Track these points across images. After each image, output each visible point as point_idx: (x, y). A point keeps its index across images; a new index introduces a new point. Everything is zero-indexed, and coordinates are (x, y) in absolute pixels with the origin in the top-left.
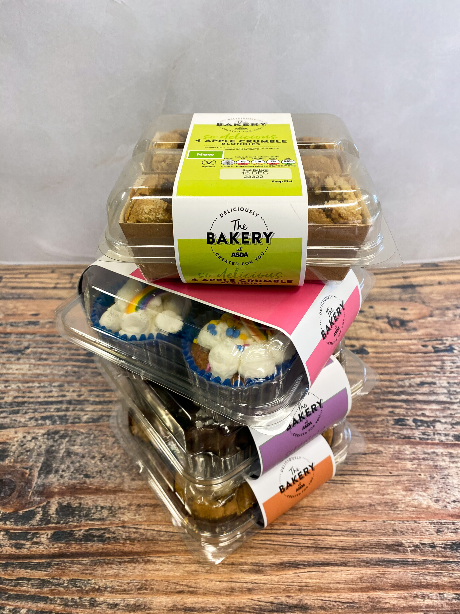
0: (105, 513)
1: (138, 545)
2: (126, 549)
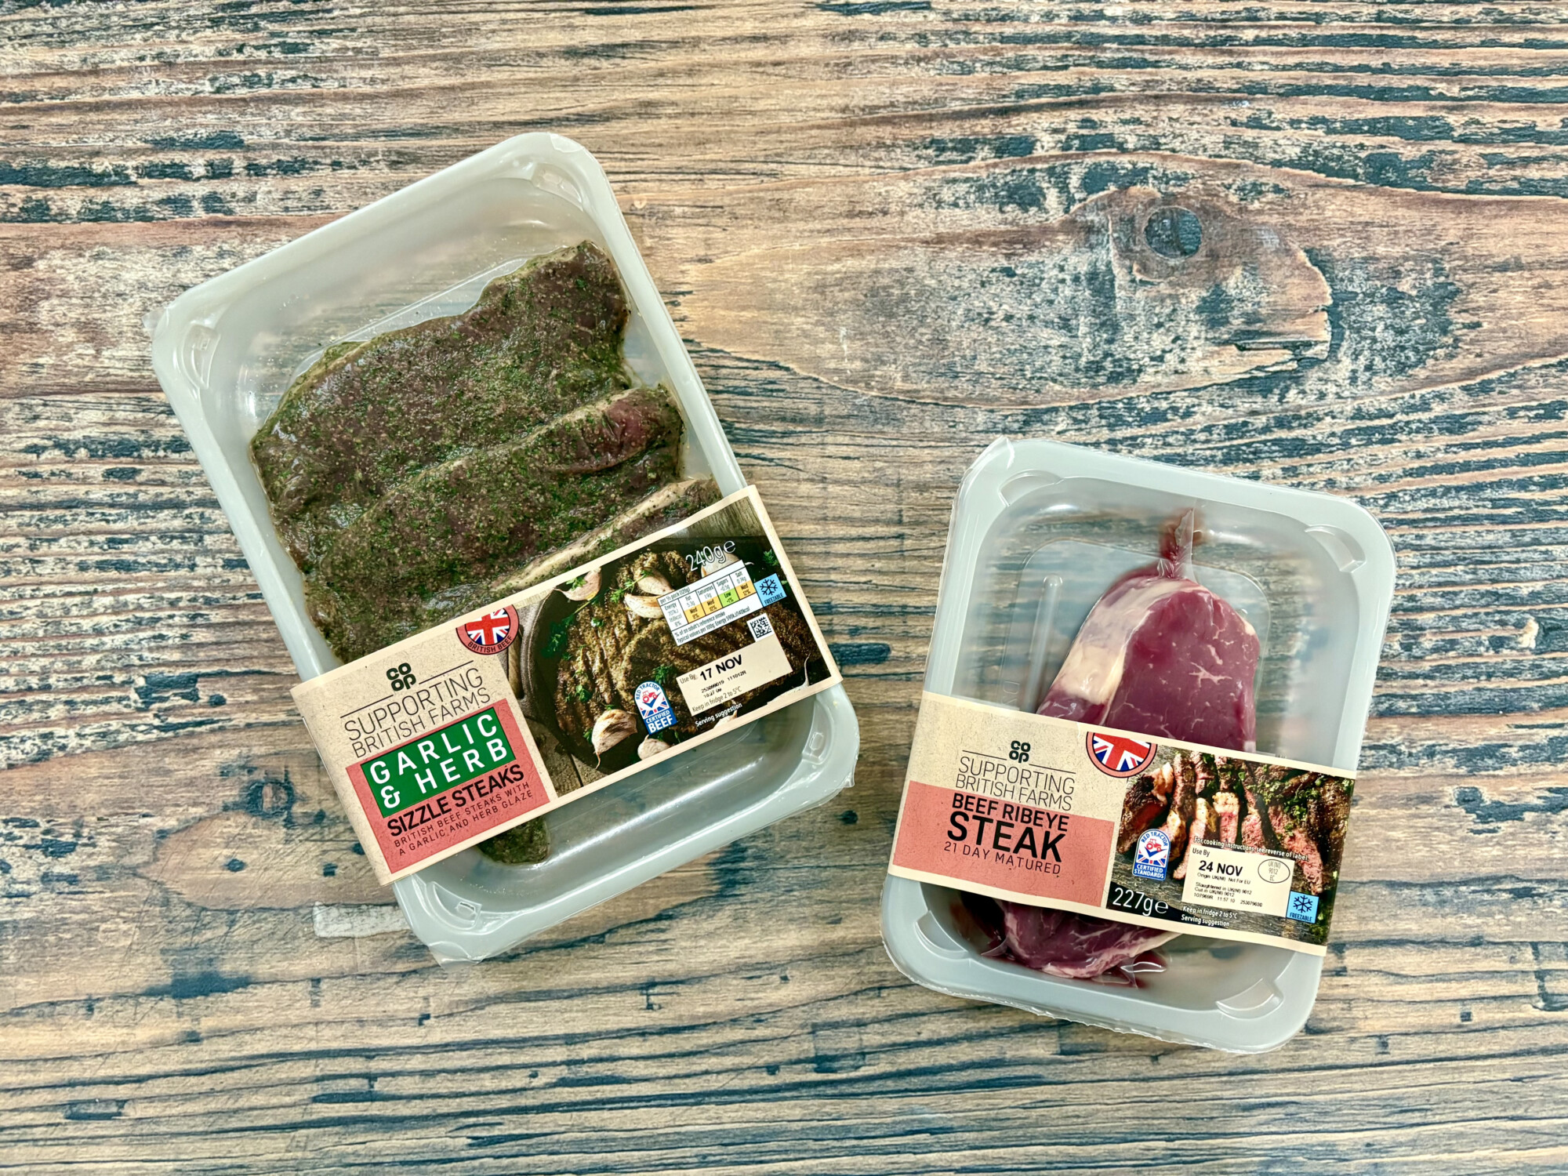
0: (947, 195)
1: (869, 137)
2: (889, 128)
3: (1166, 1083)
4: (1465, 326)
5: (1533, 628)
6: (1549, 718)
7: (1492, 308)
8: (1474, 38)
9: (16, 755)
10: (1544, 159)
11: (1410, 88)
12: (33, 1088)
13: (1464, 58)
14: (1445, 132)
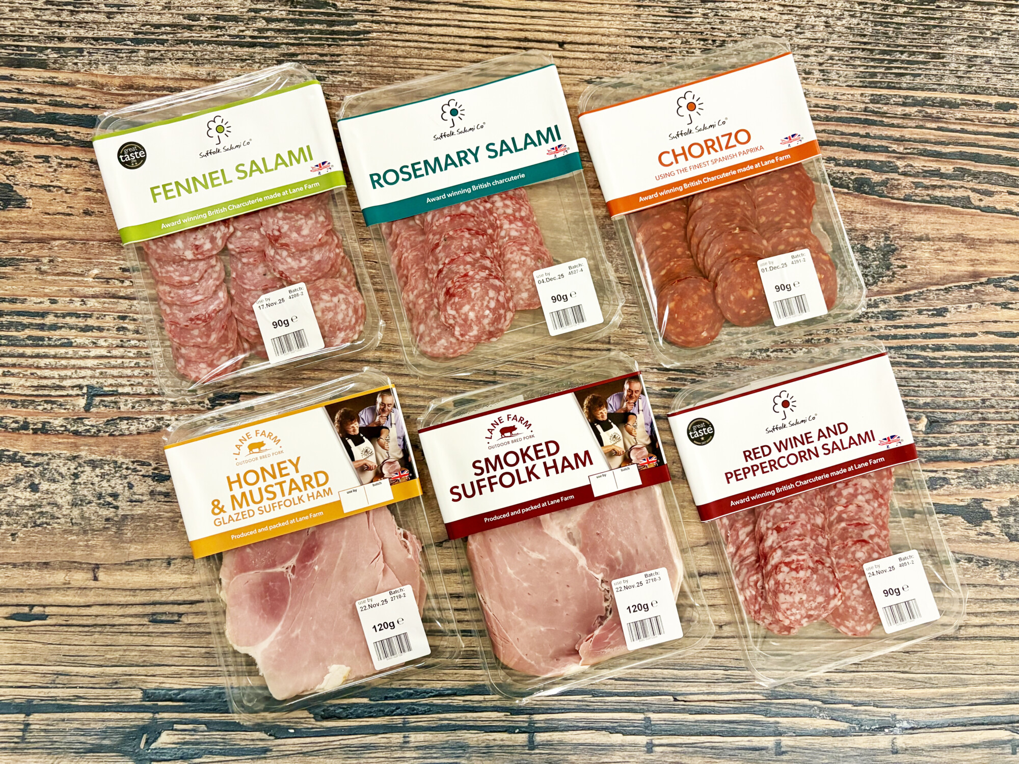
3: (726, 640)
4: (899, 267)
5: (924, 421)
6: (930, 467)
7: (913, 259)
8: (912, 123)
9: (142, 428)
10: (943, 186)
11: (878, 146)
12: (132, 605)
13: (907, 133)
14: (895, 169)
